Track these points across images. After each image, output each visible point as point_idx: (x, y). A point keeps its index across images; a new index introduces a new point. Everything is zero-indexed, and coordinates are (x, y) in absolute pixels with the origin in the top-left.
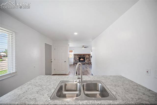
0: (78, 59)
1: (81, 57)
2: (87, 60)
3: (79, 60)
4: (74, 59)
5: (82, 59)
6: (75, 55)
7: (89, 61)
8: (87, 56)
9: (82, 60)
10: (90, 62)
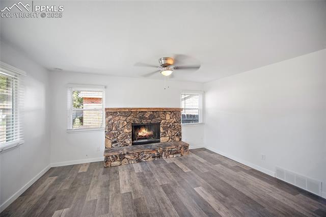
0: (128, 130)
1: (144, 122)
2: (169, 133)
3: (134, 137)
4: (110, 132)
5: (144, 132)
6: (110, 113)
7: (177, 139)
8: (168, 117)
9: (145, 138)
10: (180, 139)
